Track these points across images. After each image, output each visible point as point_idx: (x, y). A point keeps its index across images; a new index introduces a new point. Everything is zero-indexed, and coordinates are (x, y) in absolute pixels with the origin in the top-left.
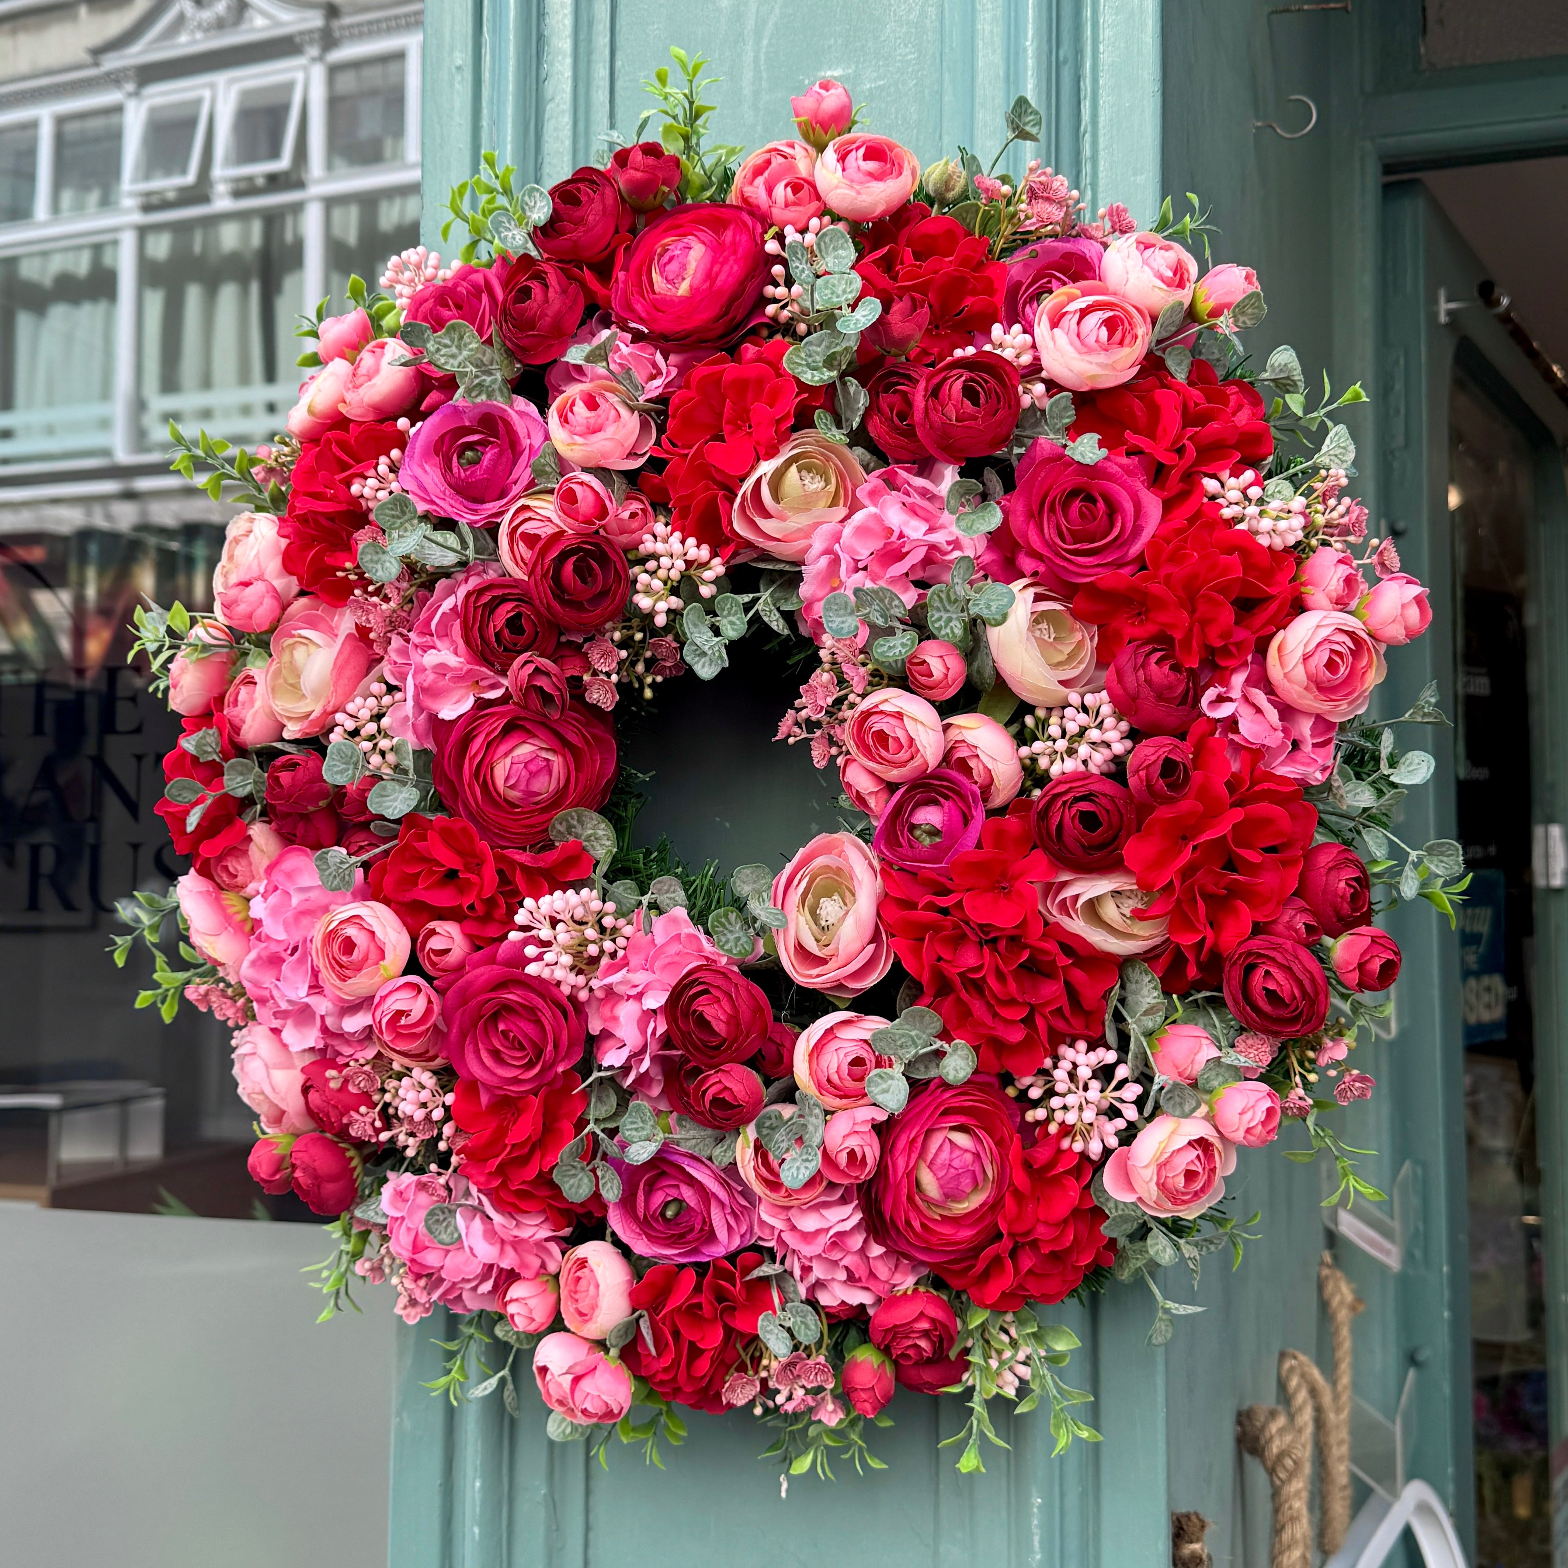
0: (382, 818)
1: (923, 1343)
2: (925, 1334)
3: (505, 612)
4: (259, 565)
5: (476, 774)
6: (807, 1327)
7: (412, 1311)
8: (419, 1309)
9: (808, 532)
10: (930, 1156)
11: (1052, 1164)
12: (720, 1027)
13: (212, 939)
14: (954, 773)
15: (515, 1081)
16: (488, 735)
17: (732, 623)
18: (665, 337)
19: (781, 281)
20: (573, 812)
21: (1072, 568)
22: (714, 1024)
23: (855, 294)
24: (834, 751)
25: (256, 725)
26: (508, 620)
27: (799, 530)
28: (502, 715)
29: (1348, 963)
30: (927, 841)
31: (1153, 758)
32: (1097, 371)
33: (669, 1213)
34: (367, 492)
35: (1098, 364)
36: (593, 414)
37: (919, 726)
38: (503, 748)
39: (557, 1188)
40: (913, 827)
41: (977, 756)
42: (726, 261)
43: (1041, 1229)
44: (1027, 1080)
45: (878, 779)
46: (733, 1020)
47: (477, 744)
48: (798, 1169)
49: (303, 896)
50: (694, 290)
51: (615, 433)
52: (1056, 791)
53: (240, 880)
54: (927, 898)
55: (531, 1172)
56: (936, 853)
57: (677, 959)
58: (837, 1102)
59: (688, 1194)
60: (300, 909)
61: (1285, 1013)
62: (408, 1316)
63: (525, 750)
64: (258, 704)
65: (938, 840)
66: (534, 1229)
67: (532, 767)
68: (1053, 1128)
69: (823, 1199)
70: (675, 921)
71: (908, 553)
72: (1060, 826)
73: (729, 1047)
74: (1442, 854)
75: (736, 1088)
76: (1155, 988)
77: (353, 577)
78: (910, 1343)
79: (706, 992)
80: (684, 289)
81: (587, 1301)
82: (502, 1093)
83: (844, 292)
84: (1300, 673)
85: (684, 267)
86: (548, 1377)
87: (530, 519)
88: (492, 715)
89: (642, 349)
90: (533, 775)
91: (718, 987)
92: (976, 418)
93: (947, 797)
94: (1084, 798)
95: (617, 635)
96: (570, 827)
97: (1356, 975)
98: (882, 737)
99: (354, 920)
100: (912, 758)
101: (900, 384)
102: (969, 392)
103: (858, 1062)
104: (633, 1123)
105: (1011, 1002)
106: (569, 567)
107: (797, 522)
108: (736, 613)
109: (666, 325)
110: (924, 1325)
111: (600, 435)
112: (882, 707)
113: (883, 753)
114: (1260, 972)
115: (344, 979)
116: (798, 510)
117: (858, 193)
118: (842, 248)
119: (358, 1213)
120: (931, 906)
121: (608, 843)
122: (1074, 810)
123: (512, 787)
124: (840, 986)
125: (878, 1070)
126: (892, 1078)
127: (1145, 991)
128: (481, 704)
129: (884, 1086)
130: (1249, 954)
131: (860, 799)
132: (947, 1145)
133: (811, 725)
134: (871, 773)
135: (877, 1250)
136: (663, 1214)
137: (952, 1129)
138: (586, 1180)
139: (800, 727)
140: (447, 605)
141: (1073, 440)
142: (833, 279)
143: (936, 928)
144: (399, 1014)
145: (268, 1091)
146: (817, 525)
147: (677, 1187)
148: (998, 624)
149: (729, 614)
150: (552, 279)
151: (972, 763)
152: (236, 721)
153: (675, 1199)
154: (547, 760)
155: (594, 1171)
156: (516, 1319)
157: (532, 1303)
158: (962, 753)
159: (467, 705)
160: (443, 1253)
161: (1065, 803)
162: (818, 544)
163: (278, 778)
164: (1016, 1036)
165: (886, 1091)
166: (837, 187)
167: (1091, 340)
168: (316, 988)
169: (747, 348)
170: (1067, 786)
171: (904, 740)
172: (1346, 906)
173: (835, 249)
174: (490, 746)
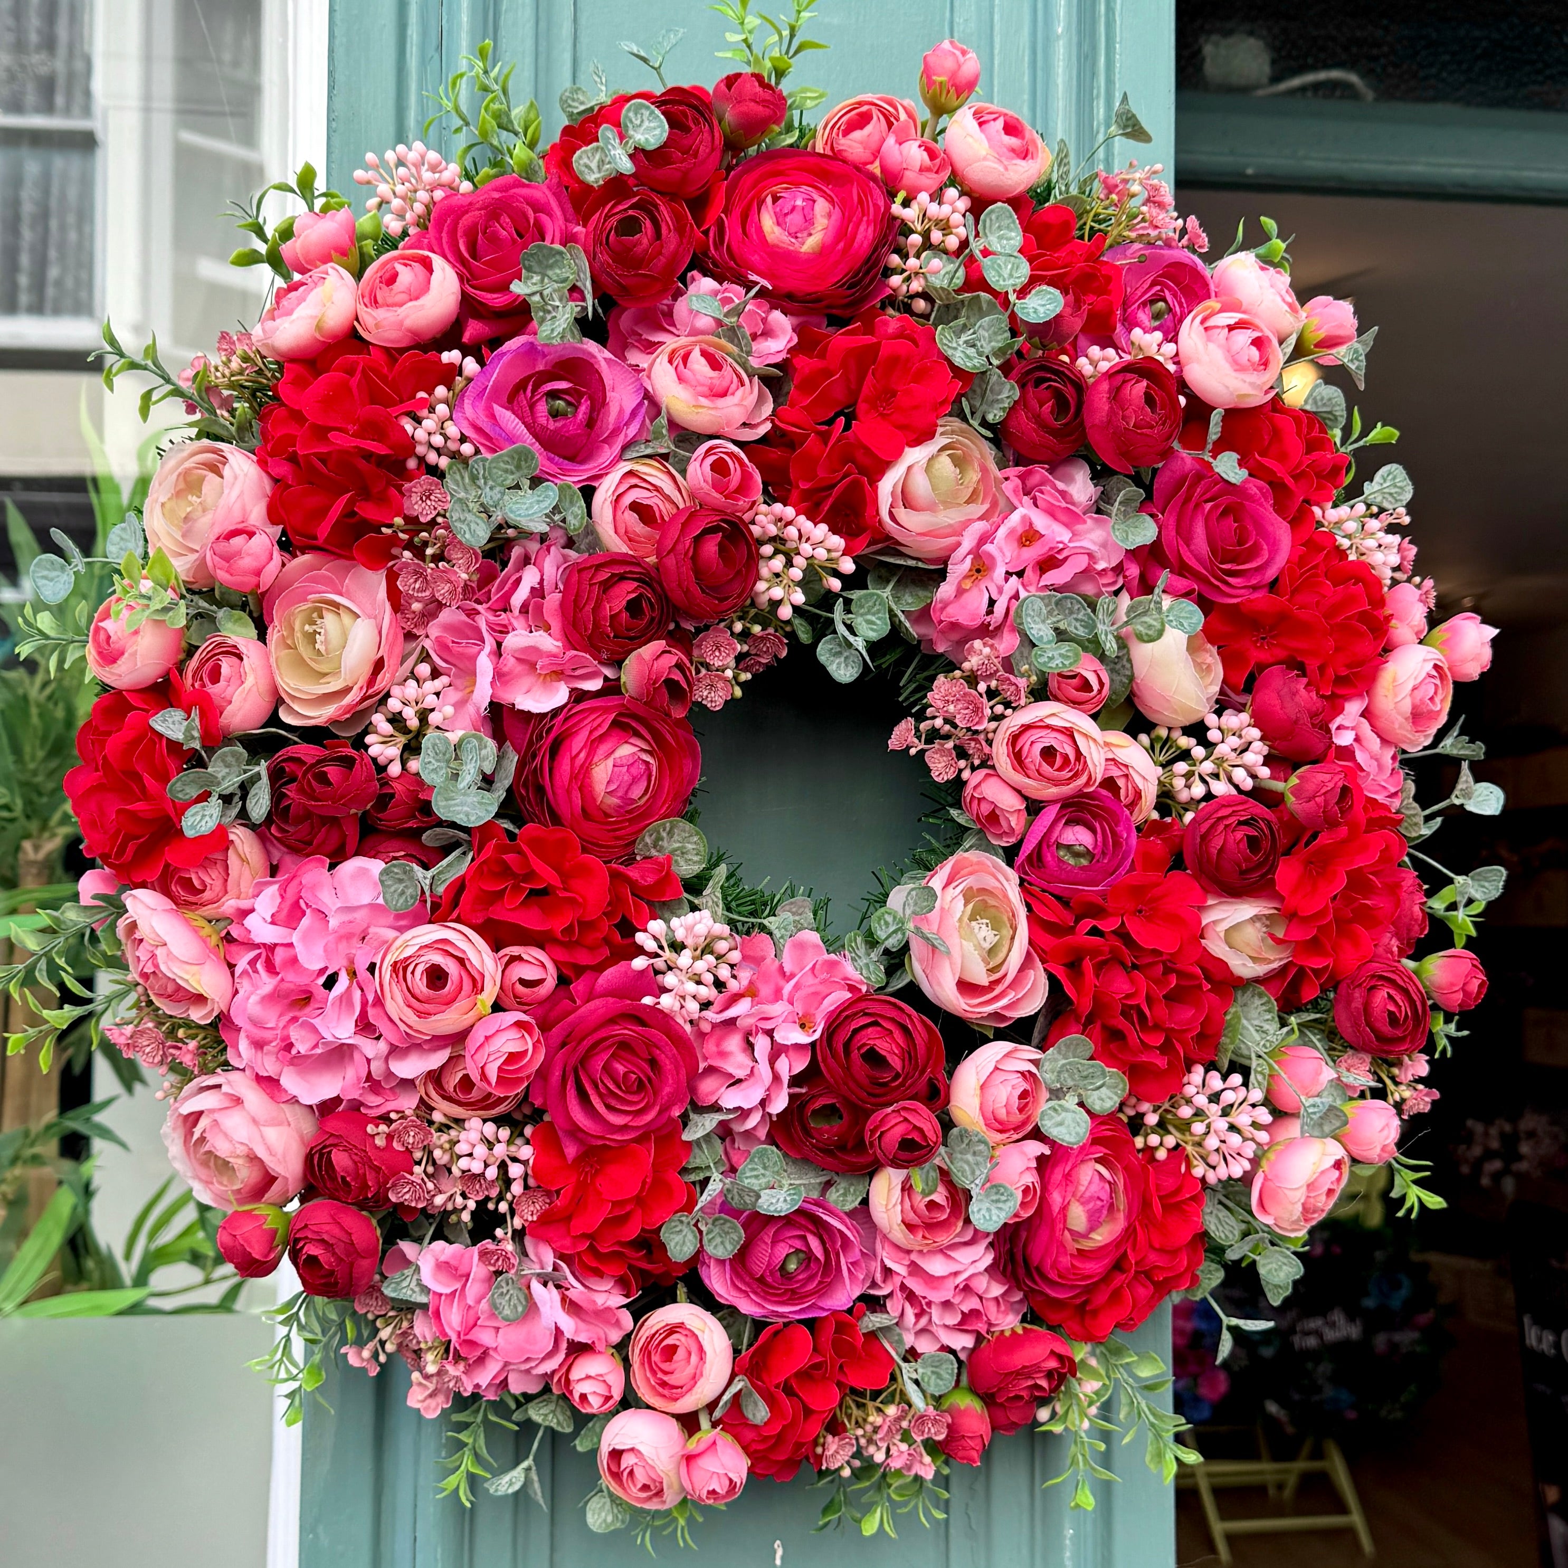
0: (453, 825)
1: (1044, 1383)
2: (1049, 1375)
3: (626, 592)
4: (244, 509)
5: (574, 777)
6: (939, 1376)
7: (432, 1402)
8: (440, 1399)
9: (959, 530)
10: (1082, 1189)
11: (1178, 1191)
12: (895, 1062)
13: (195, 968)
14: (1104, 792)
15: (624, 1128)
16: (591, 732)
17: (869, 622)
18: (790, 296)
19: (912, 252)
20: (667, 823)
21: (1224, 588)
22: (889, 1058)
23: (1024, 280)
24: (962, 763)
25: (248, 706)
26: (629, 602)
27: (950, 526)
28: (606, 710)
29: (1452, 985)
30: (1072, 861)
31: (1330, 785)
32: (1246, 389)
33: (792, 1267)
34: (420, 434)
35: (1251, 384)
36: (714, 374)
37: (1091, 743)
38: (603, 749)
39: (663, 1247)
40: (1059, 846)
41: (1126, 776)
42: (860, 221)
43: (1152, 1257)
44: (1145, 1107)
45: (1025, 798)
46: (909, 1054)
47: (578, 742)
48: (989, 1210)
49: (346, 917)
50: (825, 250)
51: (742, 399)
52: (1220, 814)
53: (207, 895)
54: (1089, 923)
55: (632, 1231)
56: (1089, 875)
57: (820, 988)
58: (999, 1137)
59: (814, 1244)
60: (343, 931)
61: (1399, 1033)
62: (427, 1409)
63: (625, 750)
64: (250, 681)
65: (1084, 862)
66: (605, 1295)
67: (634, 771)
68: (1161, 1154)
69: (957, 1240)
70: (801, 947)
71: (1066, 559)
72: (1221, 851)
73: (902, 1084)
74: (1486, 879)
75: (926, 1127)
76: (1269, 1011)
77: (401, 535)
78: (1030, 1383)
79: (875, 1024)
80: (811, 243)
81: (689, 1370)
82: (600, 1143)
83: (1011, 276)
84: (1407, 706)
85: (809, 221)
86: (628, 1461)
87: (636, 486)
88: (592, 710)
89: (759, 307)
90: (635, 780)
91: (892, 1020)
92: (1152, 427)
93: (1096, 816)
94: (1245, 823)
95: (738, 627)
96: (659, 838)
97: (1460, 995)
98: (1048, 753)
99: (442, 946)
100: (1076, 775)
101: (1050, 380)
102: (1149, 399)
103: (1024, 1095)
104: (753, 1169)
105: (1157, 1027)
106: (711, 547)
107: (948, 517)
108: (878, 611)
109: (796, 284)
110: (1052, 1364)
111: (729, 401)
112: (1050, 721)
113: (1046, 768)
114: (1382, 994)
115: (421, 1014)
116: (947, 505)
117: (1006, 169)
118: (1008, 228)
119: (388, 1291)
120: (1094, 931)
121: (696, 858)
122: (1239, 835)
123: (610, 793)
124: (997, 1016)
125: (1051, 1103)
126: (1066, 1110)
127: (1254, 1014)
128: (578, 696)
129: (1059, 1119)
130: (1373, 976)
131: (994, 817)
132: (1097, 1177)
133: (933, 735)
134: (1019, 792)
135: (997, 1290)
136: (783, 1267)
137: (1097, 1160)
138: (690, 1237)
139: (919, 738)
140: (530, 578)
141: (1214, 457)
142: (1001, 260)
143: (1094, 953)
144: (513, 1058)
145: (261, 1153)
146: (967, 524)
147: (804, 1238)
148: (1151, 640)
149: (868, 612)
150: (665, 213)
151: (1121, 783)
152: (217, 701)
153: (798, 1251)
154: (647, 763)
155: (696, 1225)
156: (590, 1398)
157: (610, 1379)
158: (1115, 772)
159: (559, 696)
160: (493, 1332)
161: (1227, 826)
162: (968, 543)
163: (325, 774)
164: (1161, 1062)
165: (1061, 1124)
166: (985, 159)
167: (1244, 360)
168: (365, 1026)
169: (886, 323)
170: (1230, 810)
171: (1072, 757)
172: (1417, 928)
173: (1000, 228)
174: (593, 745)
